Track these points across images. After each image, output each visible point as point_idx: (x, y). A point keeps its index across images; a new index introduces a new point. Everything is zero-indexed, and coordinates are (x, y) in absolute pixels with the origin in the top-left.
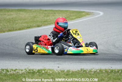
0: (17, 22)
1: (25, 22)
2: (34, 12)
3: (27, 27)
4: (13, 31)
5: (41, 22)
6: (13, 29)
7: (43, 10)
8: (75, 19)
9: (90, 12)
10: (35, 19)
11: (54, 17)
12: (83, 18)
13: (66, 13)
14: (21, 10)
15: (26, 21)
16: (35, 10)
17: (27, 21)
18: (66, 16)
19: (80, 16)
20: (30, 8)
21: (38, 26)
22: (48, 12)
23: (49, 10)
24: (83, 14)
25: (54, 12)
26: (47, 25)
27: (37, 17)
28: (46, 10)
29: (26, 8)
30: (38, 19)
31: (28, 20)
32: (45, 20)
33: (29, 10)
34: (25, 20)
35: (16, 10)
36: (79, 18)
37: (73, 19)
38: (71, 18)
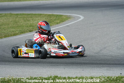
3: (20, 33)
4: (9, 36)
6: (9, 35)
8: (59, 23)
12: (67, 22)
36: (63, 21)
37: (57, 23)
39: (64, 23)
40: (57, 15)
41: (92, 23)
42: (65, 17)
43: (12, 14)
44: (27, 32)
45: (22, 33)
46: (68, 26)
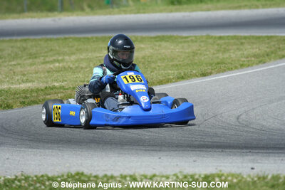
0: (153, 65)
1: (173, 65)
2: (192, 41)
5: (211, 64)
7: (215, 38)
10: (196, 58)
11: (240, 53)
13: (269, 43)
14: (162, 39)
15: (176, 62)
16: (196, 37)
17: (178, 63)
20: (185, 34)
21: (204, 75)
22: (227, 41)
23: (228, 36)
25: (240, 41)
27: (201, 54)
28: (220, 38)
29: (175, 34)
30: (203, 59)
31: (179, 61)
32: (219, 60)
33: (182, 38)
34: (172, 60)
35: (151, 38)
38: (280, 53)
43: (211, 37)
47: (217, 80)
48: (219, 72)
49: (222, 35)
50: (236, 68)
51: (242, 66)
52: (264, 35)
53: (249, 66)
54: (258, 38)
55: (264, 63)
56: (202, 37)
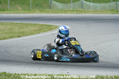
3: (10, 37)
5: (19, 33)
7: (15, 23)
8: (47, 31)
9: (57, 26)
11: (28, 29)
12: (54, 30)
13: (37, 26)
16: (7, 23)
18: (38, 29)
19: (51, 29)
21: (19, 37)
22: (21, 25)
23: (20, 23)
24: (53, 27)
26: (26, 36)
27: (14, 29)
28: (17, 23)
30: (15, 31)
31: (6, 31)
32: (21, 32)
33: (2, 23)
36: (51, 30)
37: (45, 31)
38: (44, 30)
39: (51, 31)
40: (49, 25)
41: (74, 32)
42: (54, 27)
43: (13, 23)
44: (16, 37)
45: (11, 37)
46: (53, 34)
47: (25, 39)
48: (24, 36)
49: (17, 22)
50: (30, 35)
51: (32, 34)
52: (33, 23)
53: (34, 34)
54: (31, 24)
55: (39, 33)
56: (10, 23)
